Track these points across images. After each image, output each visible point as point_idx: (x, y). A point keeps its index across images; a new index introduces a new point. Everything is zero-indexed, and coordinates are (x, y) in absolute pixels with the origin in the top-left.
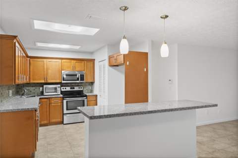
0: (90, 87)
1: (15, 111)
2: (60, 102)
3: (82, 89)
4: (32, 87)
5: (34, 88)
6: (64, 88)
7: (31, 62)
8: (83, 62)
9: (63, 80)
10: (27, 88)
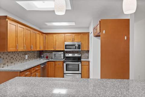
0: (87, 55)
1: (7, 71)
2: (62, 64)
3: (80, 56)
4: (48, 53)
5: (49, 54)
6: (68, 54)
7: (46, 36)
8: (80, 35)
9: (66, 49)
10: (46, 54)
